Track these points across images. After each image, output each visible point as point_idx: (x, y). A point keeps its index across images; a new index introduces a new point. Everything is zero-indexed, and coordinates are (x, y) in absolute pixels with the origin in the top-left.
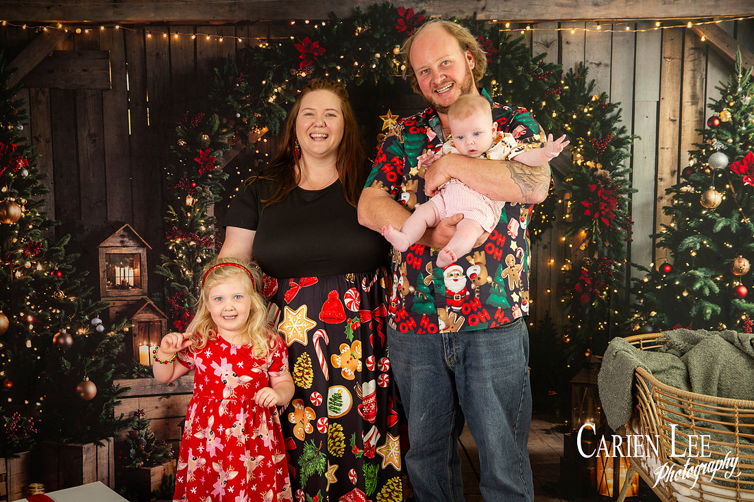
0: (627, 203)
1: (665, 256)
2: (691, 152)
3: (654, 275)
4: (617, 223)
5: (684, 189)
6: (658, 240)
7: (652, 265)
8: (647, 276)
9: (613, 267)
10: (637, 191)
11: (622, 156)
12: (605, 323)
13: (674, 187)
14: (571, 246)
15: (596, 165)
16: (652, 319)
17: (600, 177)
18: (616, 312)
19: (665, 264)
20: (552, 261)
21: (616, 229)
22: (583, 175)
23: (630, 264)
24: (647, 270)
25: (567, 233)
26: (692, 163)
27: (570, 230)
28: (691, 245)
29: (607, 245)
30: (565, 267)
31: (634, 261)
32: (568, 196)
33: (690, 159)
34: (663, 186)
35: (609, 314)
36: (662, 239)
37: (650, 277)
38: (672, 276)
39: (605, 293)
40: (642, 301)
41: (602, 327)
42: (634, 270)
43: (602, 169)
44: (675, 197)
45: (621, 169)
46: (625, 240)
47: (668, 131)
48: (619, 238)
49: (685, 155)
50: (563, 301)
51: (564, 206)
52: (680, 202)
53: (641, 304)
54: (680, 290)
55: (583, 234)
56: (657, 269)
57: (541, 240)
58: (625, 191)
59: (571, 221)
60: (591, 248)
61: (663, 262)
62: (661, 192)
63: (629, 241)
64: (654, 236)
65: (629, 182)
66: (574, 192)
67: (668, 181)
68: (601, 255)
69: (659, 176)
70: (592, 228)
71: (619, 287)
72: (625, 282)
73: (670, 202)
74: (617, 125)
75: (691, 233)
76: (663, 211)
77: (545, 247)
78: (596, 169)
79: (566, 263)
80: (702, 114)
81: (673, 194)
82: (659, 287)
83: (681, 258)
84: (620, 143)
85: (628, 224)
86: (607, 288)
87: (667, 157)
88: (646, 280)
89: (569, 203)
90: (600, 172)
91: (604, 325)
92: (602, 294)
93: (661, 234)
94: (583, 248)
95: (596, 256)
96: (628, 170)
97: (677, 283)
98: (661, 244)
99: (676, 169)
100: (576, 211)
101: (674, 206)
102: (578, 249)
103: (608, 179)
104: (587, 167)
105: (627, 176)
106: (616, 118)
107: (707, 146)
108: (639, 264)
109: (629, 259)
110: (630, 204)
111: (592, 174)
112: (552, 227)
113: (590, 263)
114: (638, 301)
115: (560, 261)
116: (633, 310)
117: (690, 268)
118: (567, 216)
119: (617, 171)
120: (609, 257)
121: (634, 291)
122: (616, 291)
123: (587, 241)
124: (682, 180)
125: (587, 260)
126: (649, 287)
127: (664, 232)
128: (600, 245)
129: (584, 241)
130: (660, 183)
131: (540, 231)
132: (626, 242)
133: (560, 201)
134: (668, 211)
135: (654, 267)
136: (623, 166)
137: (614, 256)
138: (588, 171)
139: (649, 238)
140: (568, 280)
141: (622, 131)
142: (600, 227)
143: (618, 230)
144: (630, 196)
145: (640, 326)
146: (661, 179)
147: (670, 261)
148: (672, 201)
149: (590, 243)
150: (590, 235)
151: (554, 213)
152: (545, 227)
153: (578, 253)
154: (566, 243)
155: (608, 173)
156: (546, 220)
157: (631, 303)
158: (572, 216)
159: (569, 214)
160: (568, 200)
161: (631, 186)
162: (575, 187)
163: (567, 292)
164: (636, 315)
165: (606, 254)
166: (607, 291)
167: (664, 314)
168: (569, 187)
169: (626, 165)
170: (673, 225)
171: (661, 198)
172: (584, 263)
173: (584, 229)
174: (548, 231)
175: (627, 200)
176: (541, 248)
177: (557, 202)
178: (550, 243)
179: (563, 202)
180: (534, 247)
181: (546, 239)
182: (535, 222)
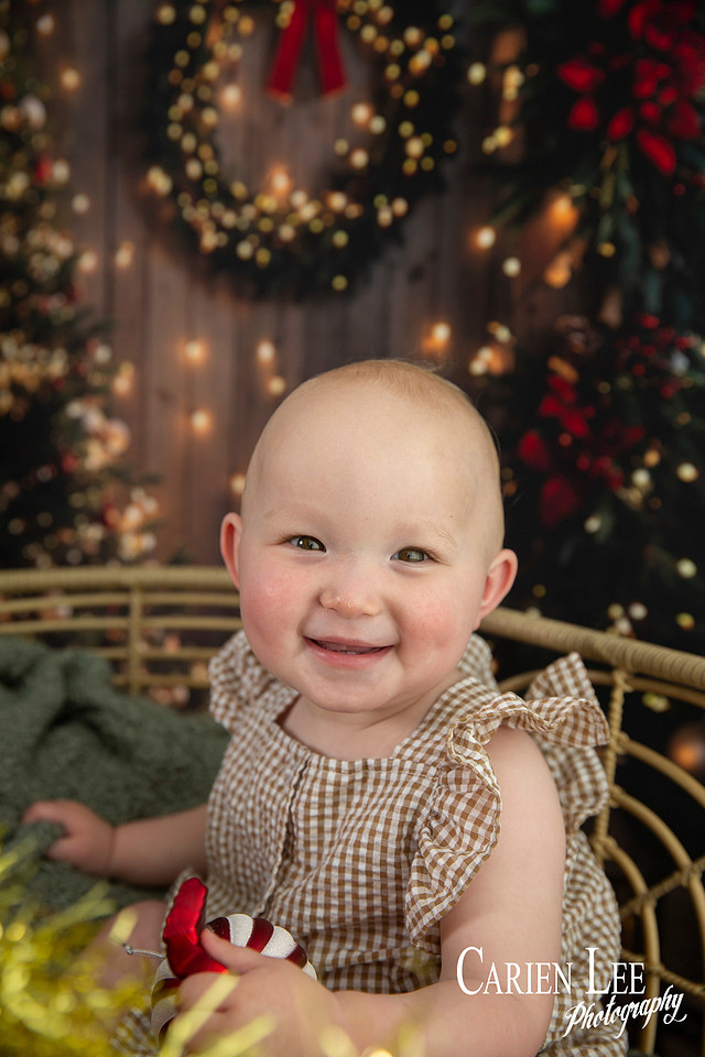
9: (681, 364)
14: (513, 268)
20: (442, 332)
21: (701, 186)
25: (502, 212)
29: (661, 260)
30: (488, 359)
32: (508, 46)
35: (654, 574)
39: (641, 478)
41: (623, 627)
51: (492, 87)
55: (562, 211)
59: (517, 155)
60: (594, 278)
66: (533, 27)
68: (634, 304)
70: (601, 184)
77: (416, 275)
79: (488, 340)
86: (653, 459)
89: (514, 78)
91: (631, 620)
92: (628, 483)
94: (559, 275)
95: (612, 313)
100: (537, 111)
102: (542, 281)
112: (443, 189)
113: (587, 343)
115: (471, 335)
118: (503, 137)
120: (667, 317)
122: (690, 474)
123: (579, 247)
125: (575, 330)
128: (631, 262)
129: (564, 245)
131: (400, 205)
133: (477, 74)
137: (686, 310)
142: (633, 179)
149: (591, 255)
150: (589, 213)
152: (416, 188)
153: (539, 299)
154: (496, 257)
156: (419, 160)
159: (512, 125)
160: (504, 68)
165: (653, 301)
166: (650, 470)
168: (513, 7)
172: (556, 343)
173: (567, 191)
174: (429, 208)
176: (401, 277)
177: (463, 74)
178: (434, 256)
179: (487, 81)
180: (378, 272)
181: (419, 240)
182: (384, 174)
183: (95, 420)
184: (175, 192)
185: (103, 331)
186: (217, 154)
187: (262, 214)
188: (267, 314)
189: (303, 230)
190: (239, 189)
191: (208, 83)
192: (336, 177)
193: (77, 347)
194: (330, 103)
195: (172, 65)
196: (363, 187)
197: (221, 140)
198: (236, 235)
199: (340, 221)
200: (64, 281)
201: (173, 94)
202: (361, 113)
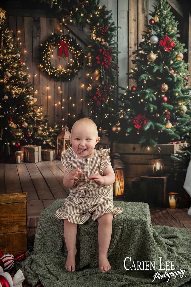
0: (116, 58)
1: (133, 83)
2: (143, 35)
3: (129, 92)
4: (112, 67)
5: (140, 52)
6: (130, 76)
7: (128, 87)
8: (126, 92)
9: (111, 88)
10: (120, 52)
11: (113, 36)
12: (108, 115)
13: (136, 51)
14: (91, 78)
15: (102, 40)
16: (128, 112)
17: (104, 45)
18: (113, 109)
19: (133, 87)
20: (83, 85)
21: (111, 70)
22: (96, 44)
23: (118, 87)
24: (125, 90)
25: (90, 72)
26: (143, 40)
27: (91, 70)
28: (144, 78)
29: (108, 78)
30: (89, 88)
31: (120, 85)
32: (89, 54)
33: (143, 38)
34: (132, 50)
35: (109, 111)
36: (132, 75)
37: (127, 93)
38: (136, 93)
39: (107, 100)
40: (124, 104)
41: (106, 116)
42: (120, 89)
43: (104, 41)
44: (137, 56)
45: (113, 42)
46: (116, 75)
47: (133, 25)
48: (113, 75)
49: (140, 36)
50: (88, 104)
51: (88, 59)
52: (139, 58)
53: (123, 106)
54: (139, 99)
55: (97, 72)
56: (130, 89)
57: (77, 75)
58: (115, 52)
59: (91, 66)
60: (101, 79)
61: (132, 86)
62: (131, 53)
63: (118, 76)
64: (128, 74)
65: (116, 48)
66: (92, 52)
67: (133, 48)
68: (105, 82)
69: (130, 46)
70: (101, 69)
71: (114, 97)
72: (116, 95)
73: (134, 58)
74: (111, 21)
75: (143, 72)
76: (131, 62)
77: (79, 79)
78: (102, 42)
79: (89, 86)
80: (146, 18)
81: (136, 54)
82: (131, 98)
83: (140, 84)
84: (112, 30)
85: (117, 68)
86: (108, 98)
87: (133, 37)
88: (125, 94)
89: (90, 58)
90: (104, 43)
91: (107, 116)
92: (106, 101)
93: (131, 73)
94: (97, 79)
95: (103, 83)
96: (116, 43)
97: (139, 95)
98: (131, 78)
99: (137, 43)
100: (93, 61)
101: (136, 60)
102: (95, 80)
103: (107, 46)
104: (98, 41)
105: (116, 45)
106: (110, 18)
107: (149, 33)
108: (122, 87)
109: (118, 84)
110: (117, 59)
111: (100, 44)
112: (82, 69)
113: (100, 86)
114: (122, 104)
115: (87, 85)
116: (120, 108)
117: (144, 89)
118: (89, 64)
119: (111, 43)
120: (109, 83)
121: (120, 99)
122: (112, 99)
123: (99, 76)
124: (139, 48)
125: (99, 85)
126: (127, 97)
127: (133, 72)
128: (105, 78)
129: (97, 76)
130: (130, 49)
131: (77, 71)
132: (116, 77)
133: (86, 57)
134: (134, 62)
135: (129, 88)
136: (114, 41)
137: (111, 83)
138: (98, 42)
139: (126, 75)
140: (90, 95)
141: (113, 24)
142: (104, 69)
143: (112, 71)
144: (117, 55)
145: (123, 115)
146: (130, 47)
147: (135, 85)
148: (136, 58)
149: (100, 77)
150: (100, 73)
151: (83, 62)
152: (79, 69)
153: (95, 81)
154: (89, 77)
155: (107, 43)
156: (79, 66)
157: (119, 105)
158: (91, 63)
159: (90, 63)
160: (89, 56)
161: (117, 50)
162: (93, 50)
163: (90, 100)
164: (121, 111)
165: (107, 82)
166: (108, 99)
167: (133, 110)
168: (90, 50)
169: (115, 40)
170: (136, 69)
171: (131, 56)
172: (97, 86)
173: (97, 70)
174: (80, 71)
175: (116, 56)
176: (78, 79)
177: (84, 57)
178: (82, 77)
179: (87, 57)
180: (75, 78)
181: (80, 74)
182: (75, 67)
183: (31, 98)
184: (44, 67)
185: (33, 85)
186: (50, 63)
187: (58, 71)
188: (59, 83)
189: (64, 73)
190: (54, 68)
191: (48, 54)
192: (68, 67)
193: (28, 88)
194: (67, 58)
195: (43, 52)
196: (72, 68)
197: (51, 61)
198: (54, 73)
199: (69, 72)
200: (25, 78)
201: (43, 55)
202: (71, 60)
